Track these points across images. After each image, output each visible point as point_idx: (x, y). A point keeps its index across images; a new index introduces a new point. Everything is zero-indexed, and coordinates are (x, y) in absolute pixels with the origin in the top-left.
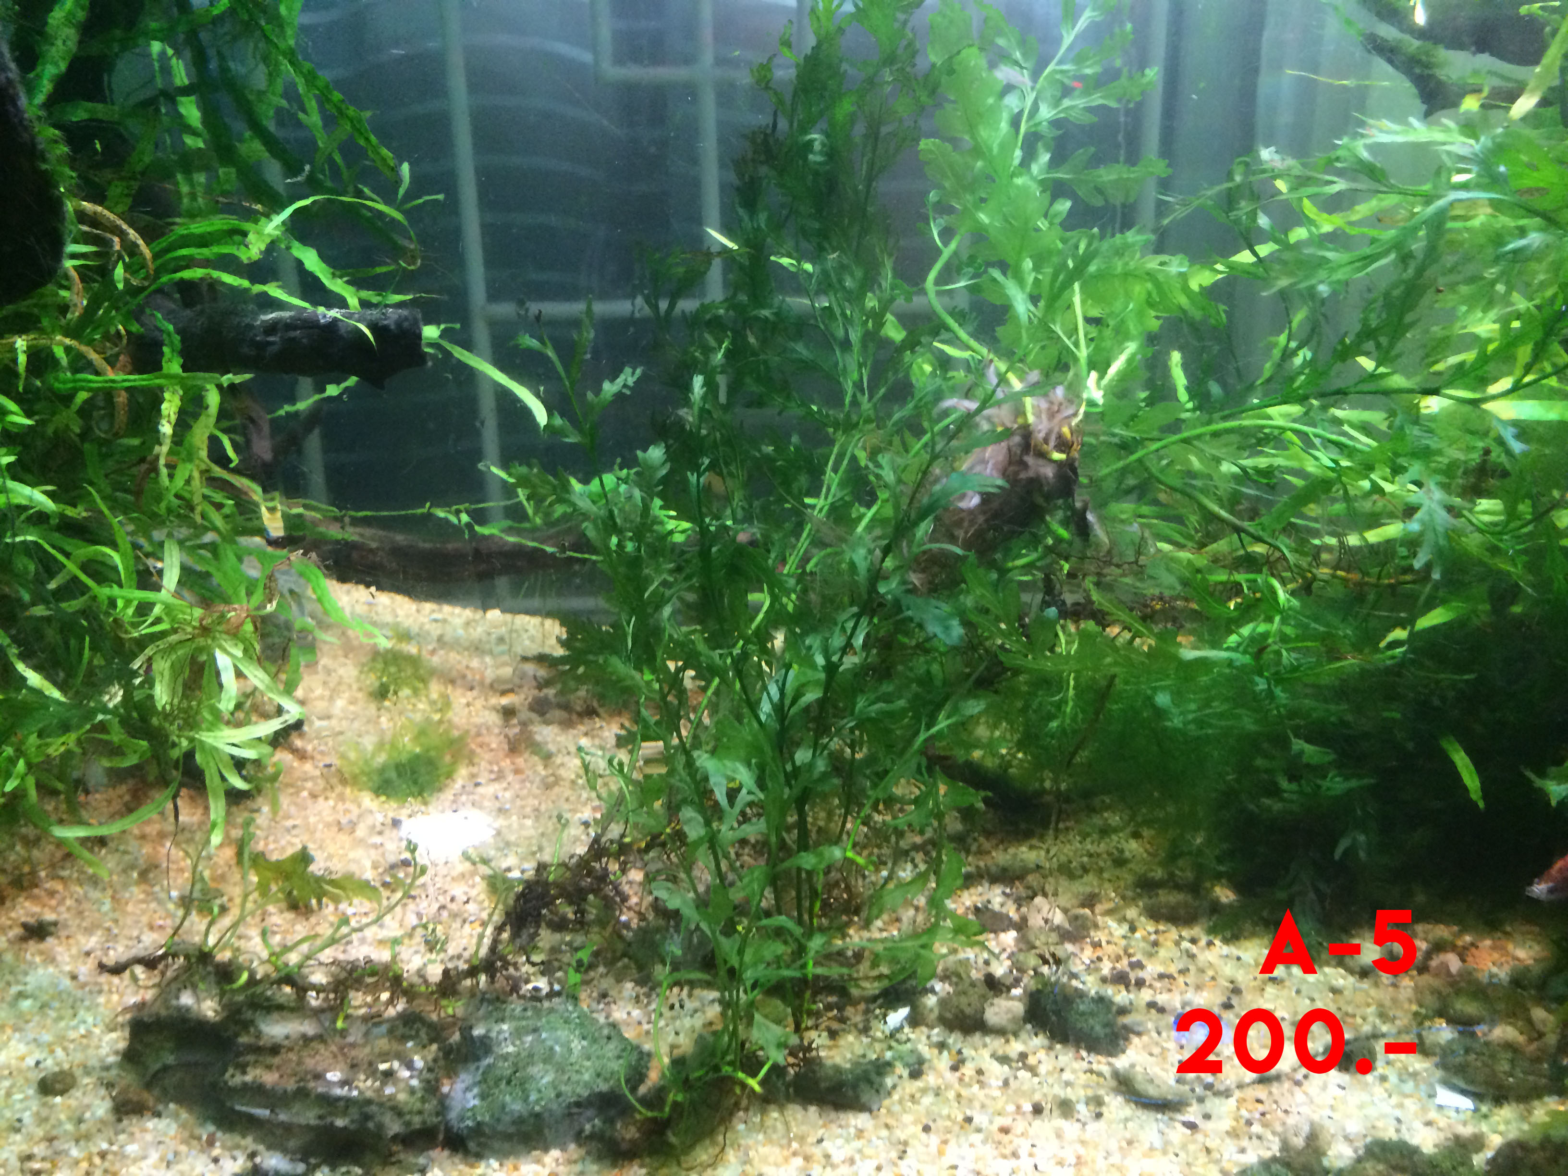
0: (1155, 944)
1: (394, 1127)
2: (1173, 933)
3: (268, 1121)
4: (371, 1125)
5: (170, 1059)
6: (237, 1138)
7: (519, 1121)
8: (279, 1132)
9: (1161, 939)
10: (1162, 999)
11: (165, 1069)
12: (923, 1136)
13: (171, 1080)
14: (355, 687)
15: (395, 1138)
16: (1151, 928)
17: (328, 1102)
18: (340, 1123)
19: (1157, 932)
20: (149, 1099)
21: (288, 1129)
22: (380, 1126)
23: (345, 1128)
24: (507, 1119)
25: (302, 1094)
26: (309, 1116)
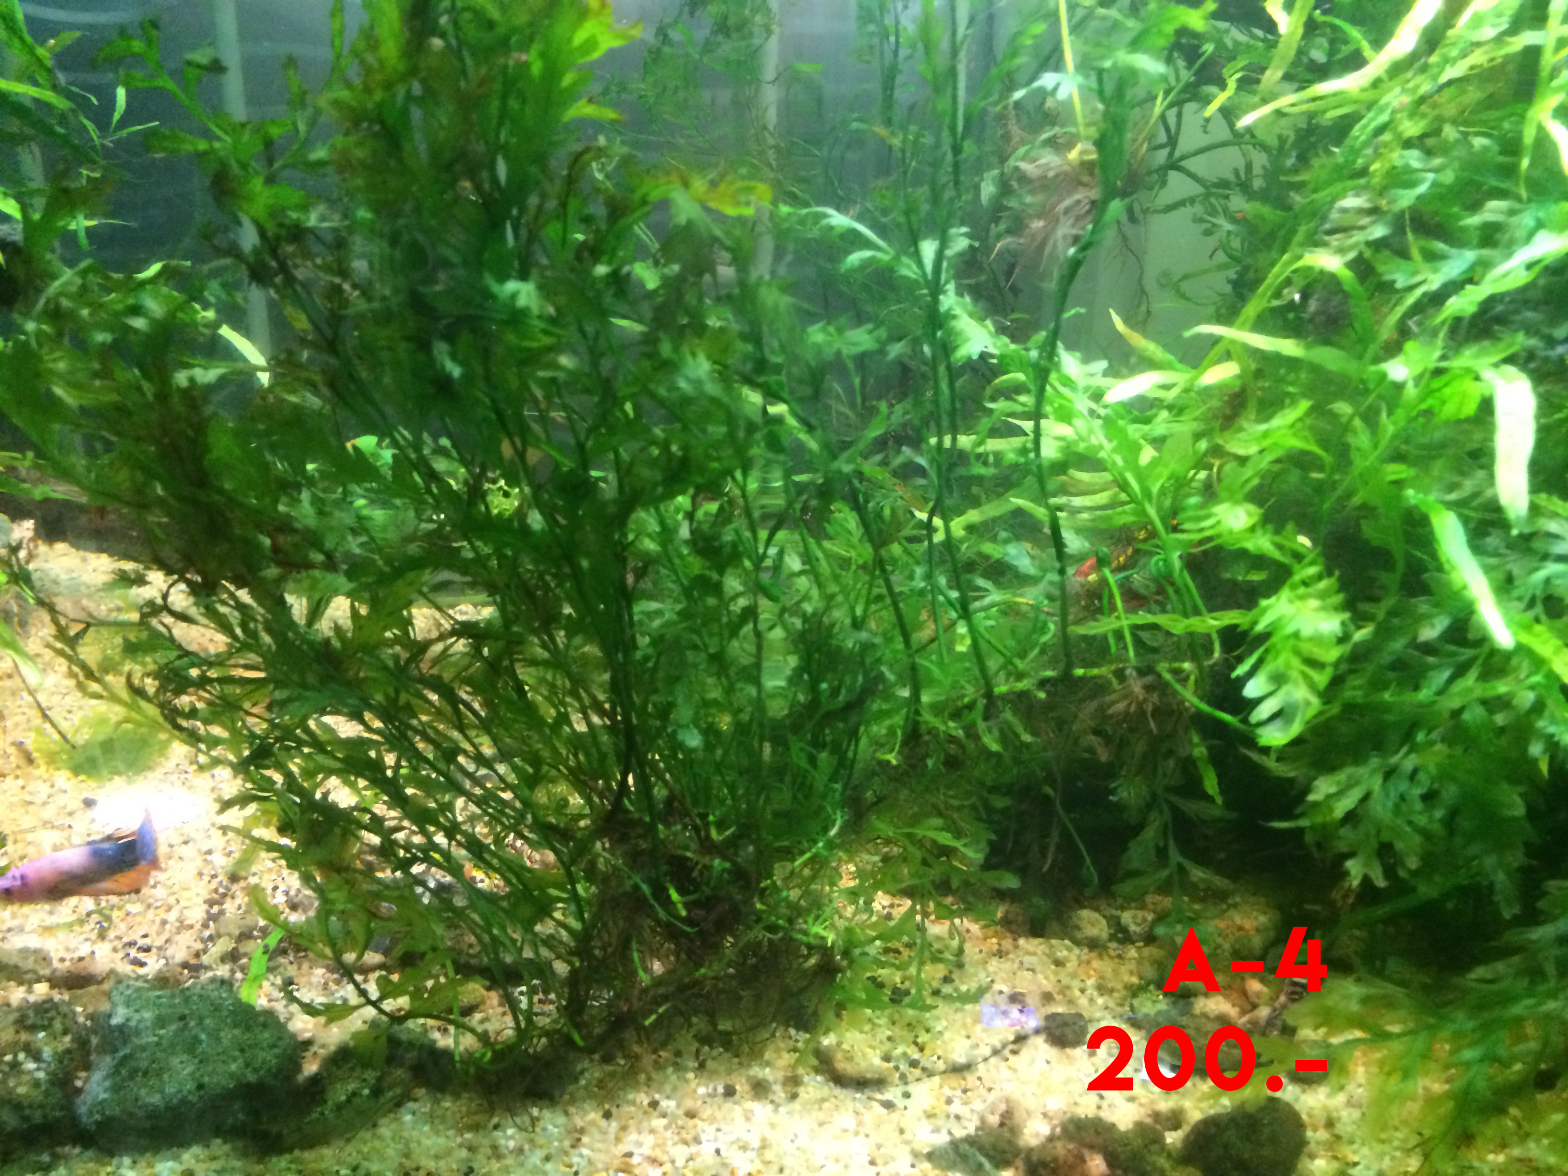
7: (155, 1115)
12: (603, 1123)
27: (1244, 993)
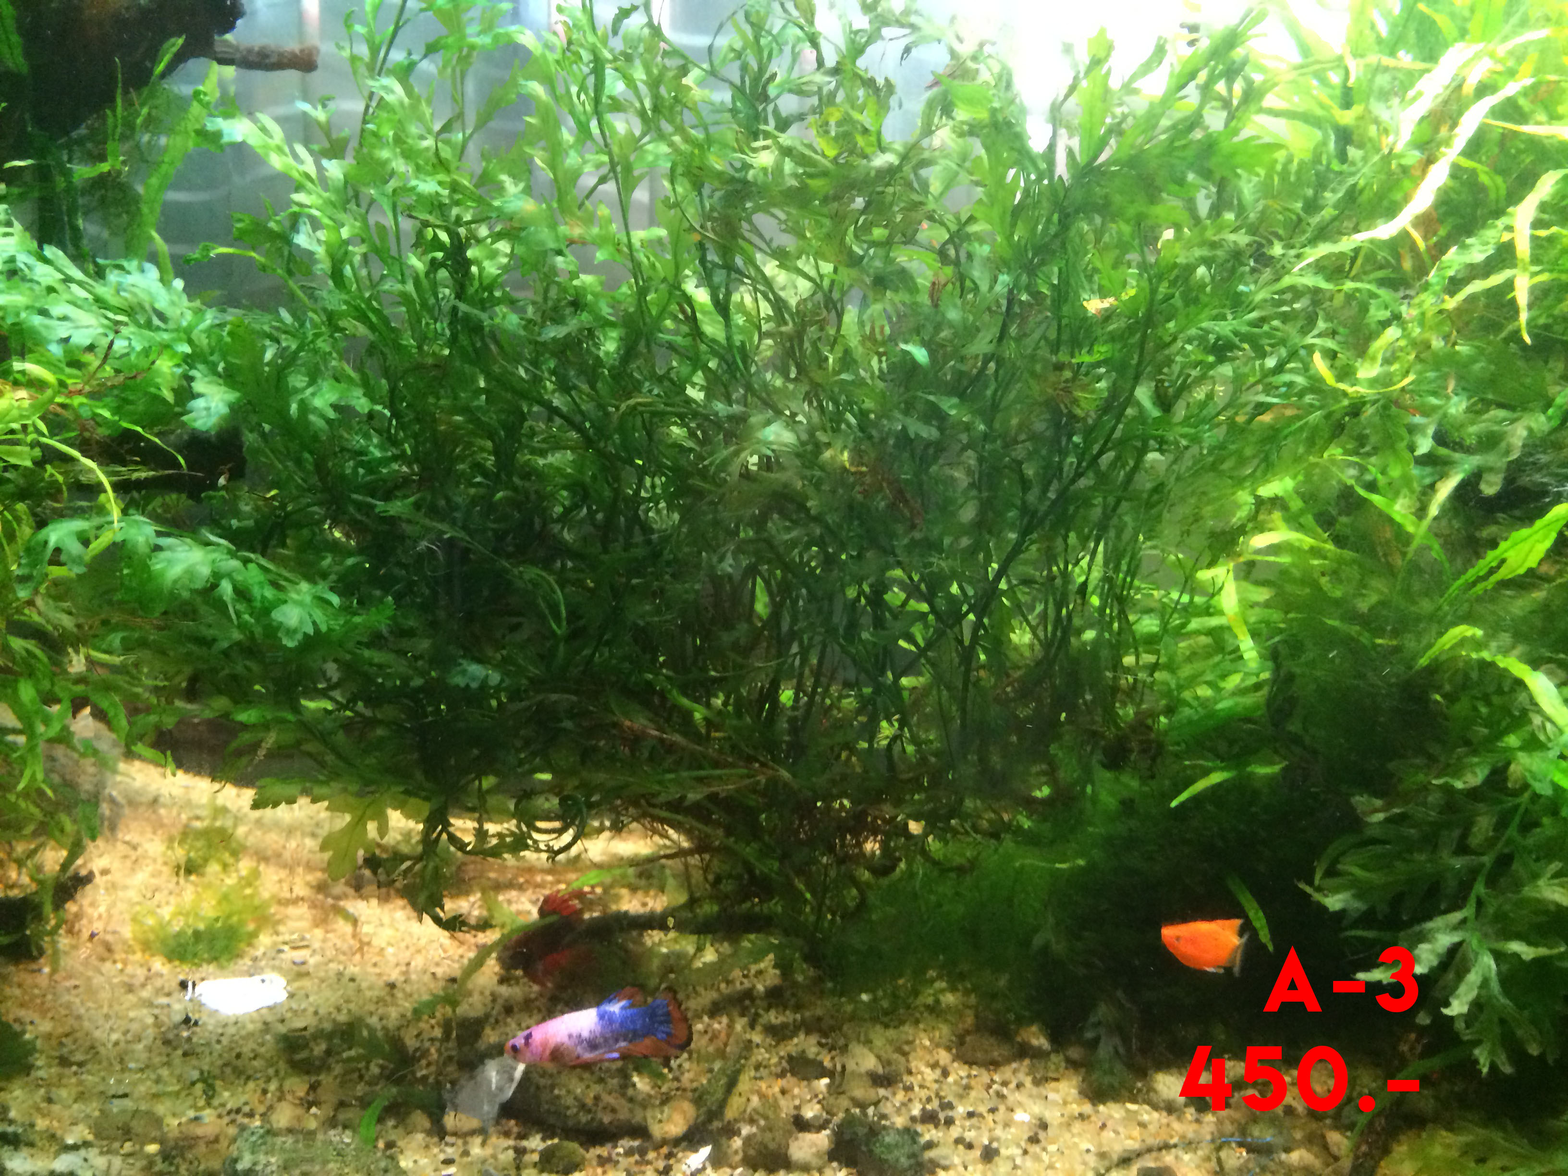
0: (968, 1087)
2: (985, 1077)
9: (973, 1083)
10: (970, 1135)
14: (160, 861)
16: (963, 1073)
19: (969, 1076)
27: (1325, 1147)
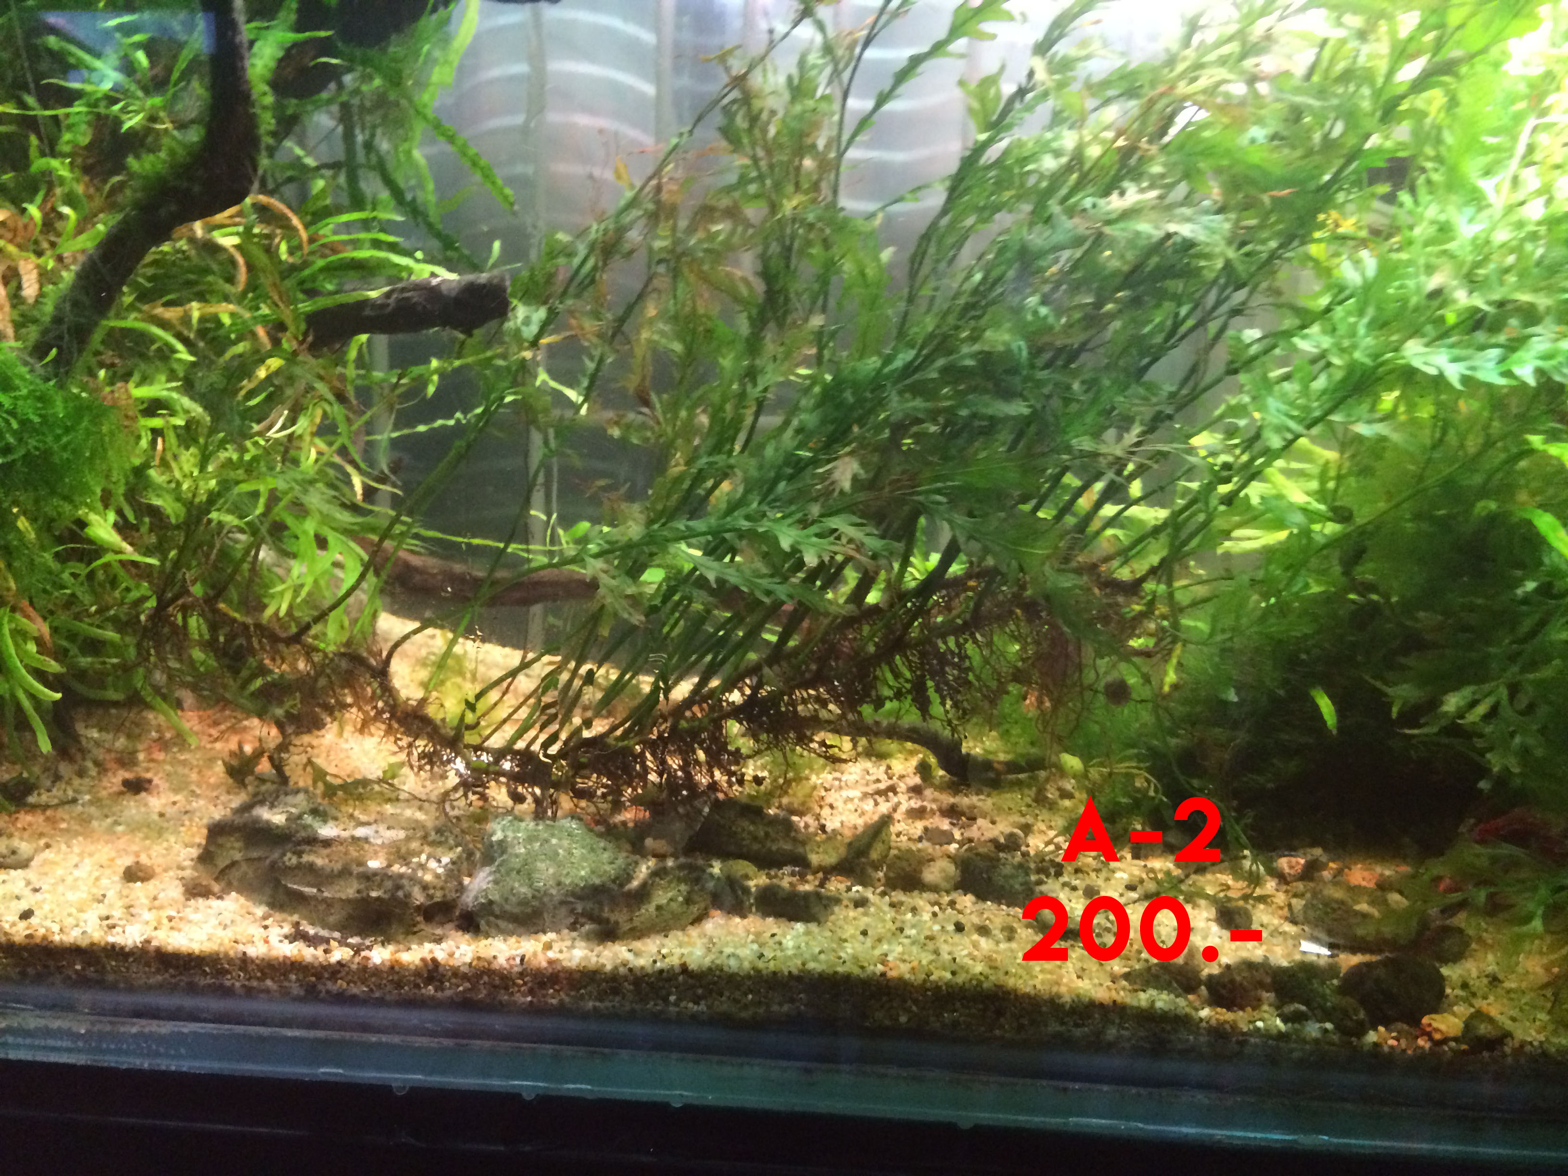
1: (419, 897)
3: (314, 898)
4: (400, 894)
5: (238, 856)
6: (284, 915)
7: (524, 902)
8: (322, 907)
11: (234, 864)
13: (235, 874)
15: (418, 908)
17: (369, 877)
18: (374, 894)
20: (216, 888)
21: (329, 903)
22: (408, 896)
23: (378, 899)
24: (514, 899)
25: (345, 873)
26: (349, 890)
